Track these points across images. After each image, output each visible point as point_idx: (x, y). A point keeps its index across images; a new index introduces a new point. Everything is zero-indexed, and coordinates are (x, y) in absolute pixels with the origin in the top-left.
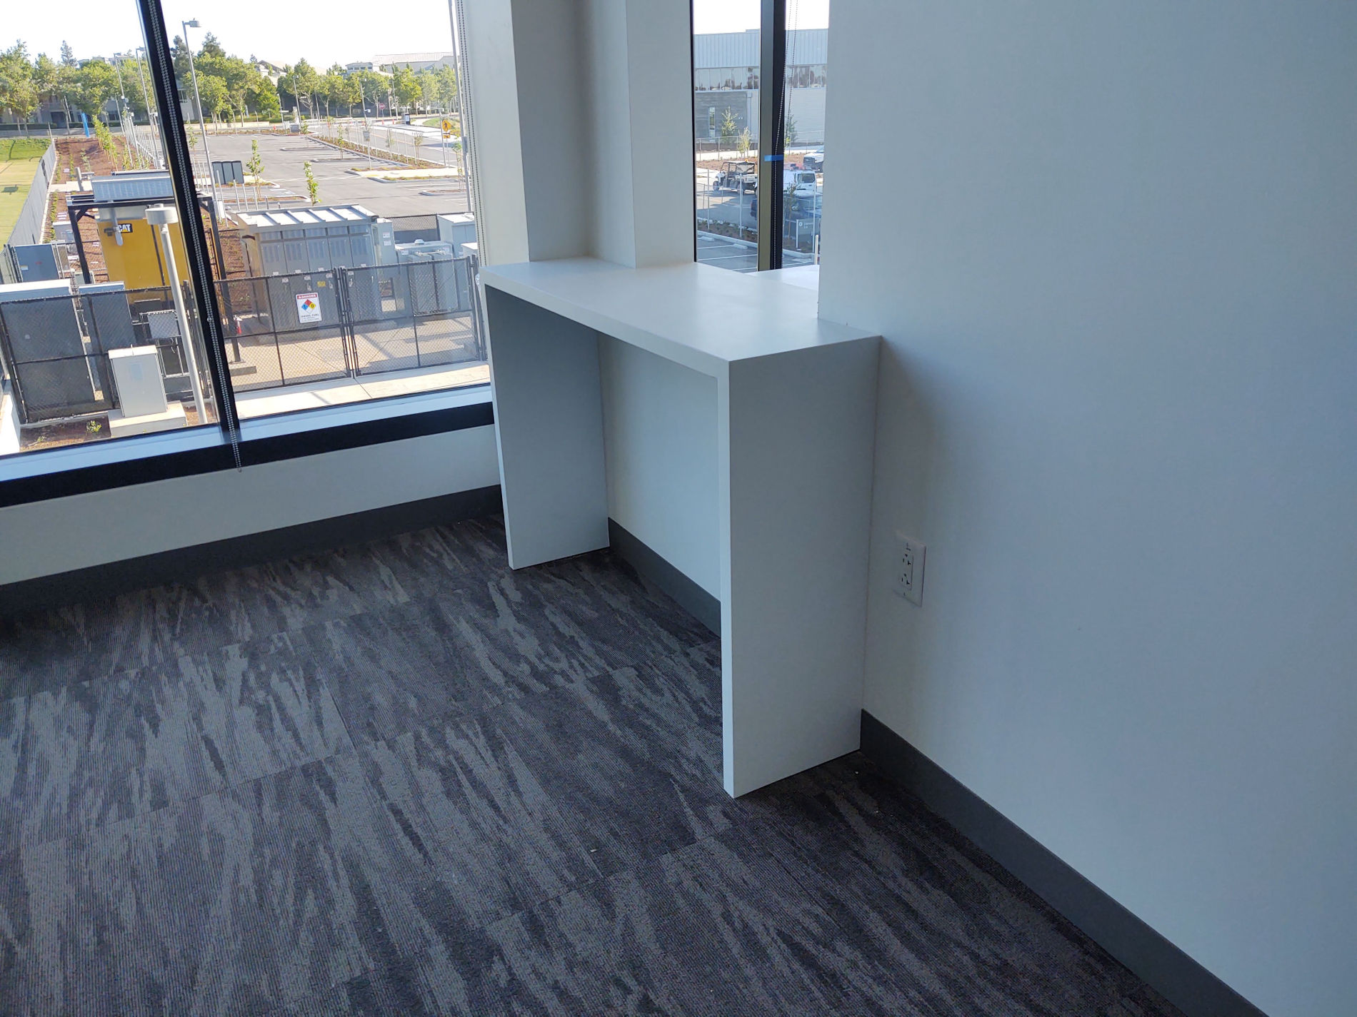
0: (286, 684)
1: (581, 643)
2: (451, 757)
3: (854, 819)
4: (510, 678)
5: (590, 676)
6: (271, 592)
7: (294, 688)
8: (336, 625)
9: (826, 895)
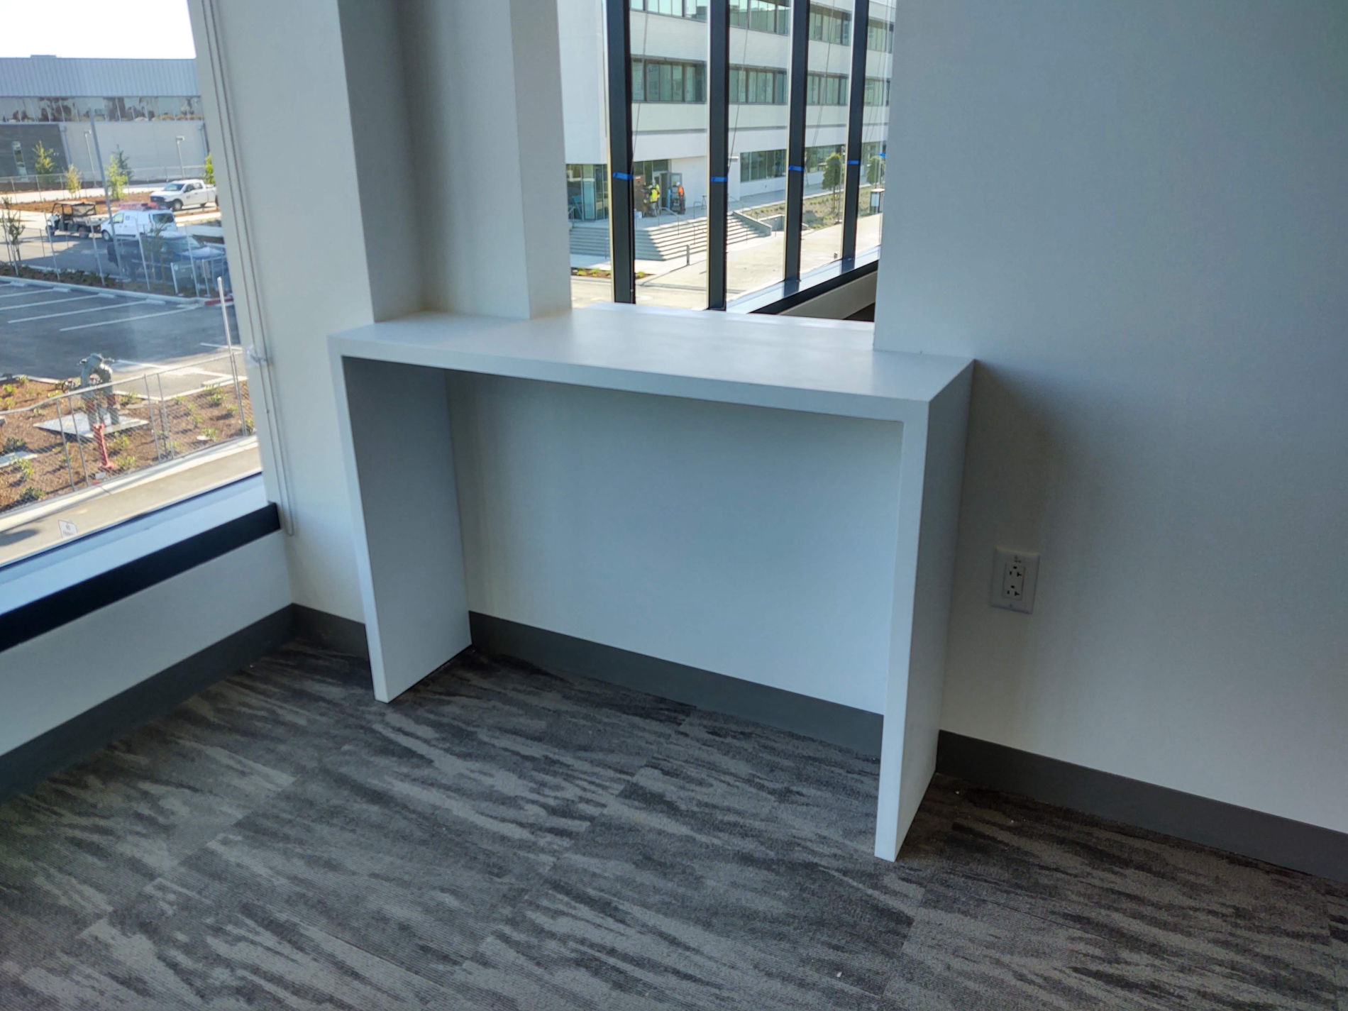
0: (242, 945)
1: (562, 759)
2: (572, 944)
3: (1003, 836)
4: (533, 827)
5: (617, 792)
6: (70, 833)
7: (262, 945)
8: (225, 842)
9: (1066, 916)
